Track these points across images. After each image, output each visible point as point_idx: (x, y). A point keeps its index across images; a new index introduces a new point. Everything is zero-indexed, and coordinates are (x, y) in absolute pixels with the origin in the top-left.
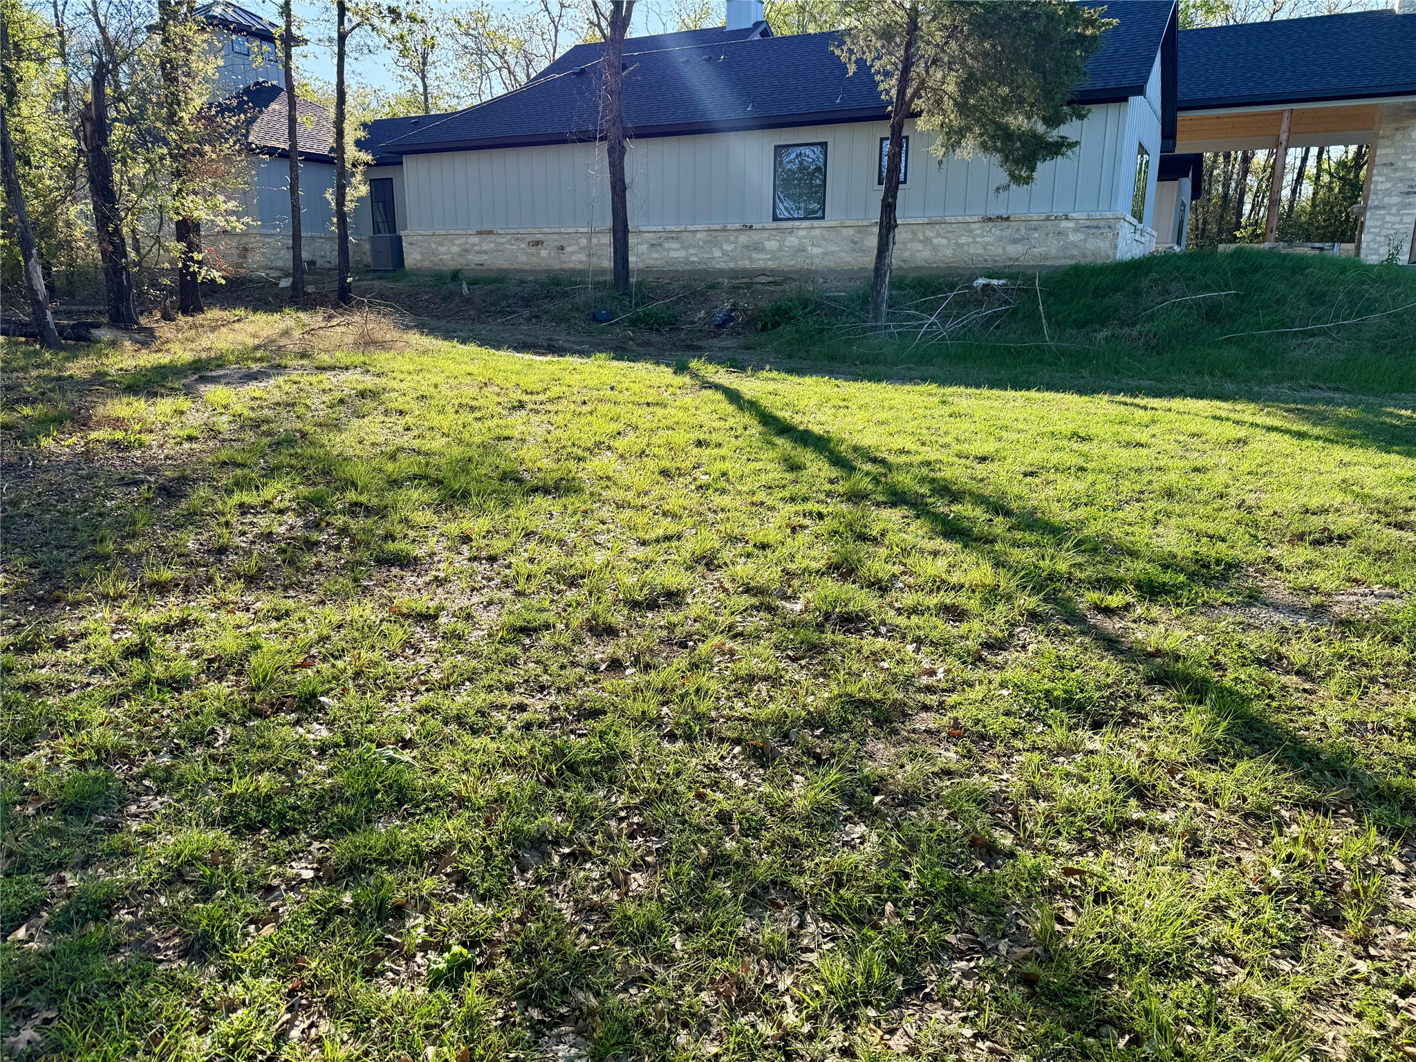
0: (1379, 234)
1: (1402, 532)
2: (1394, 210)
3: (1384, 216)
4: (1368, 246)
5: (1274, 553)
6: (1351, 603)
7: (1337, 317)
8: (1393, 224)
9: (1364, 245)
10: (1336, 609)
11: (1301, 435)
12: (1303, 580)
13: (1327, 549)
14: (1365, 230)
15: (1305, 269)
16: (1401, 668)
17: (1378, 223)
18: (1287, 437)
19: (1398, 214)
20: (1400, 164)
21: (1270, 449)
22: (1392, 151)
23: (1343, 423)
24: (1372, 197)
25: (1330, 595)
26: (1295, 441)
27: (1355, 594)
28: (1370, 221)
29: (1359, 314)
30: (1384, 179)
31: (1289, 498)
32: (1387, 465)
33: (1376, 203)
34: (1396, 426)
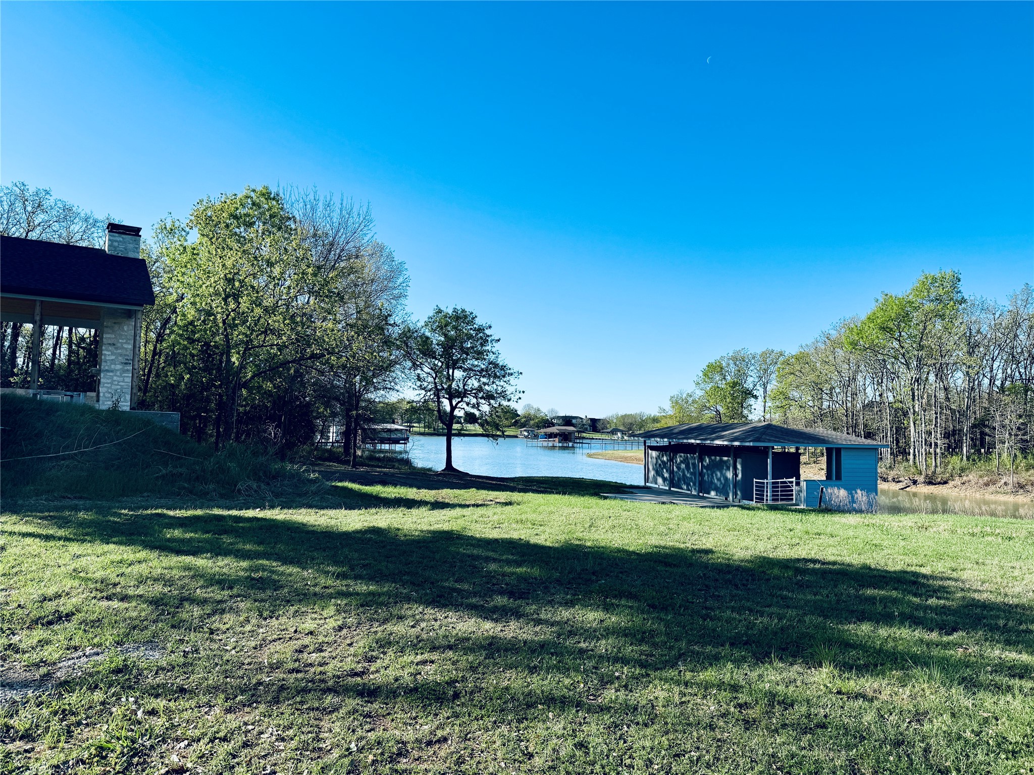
0: (110, 388)
1: (110, 602)
2: (118, 373)
3: (112, 377)
4: (104, 395)
5: (15, 639)
6: (69, 667)
7: (79, 446)
8: (119, 382)
9: (101, 395)
10: (59, 674)
11: (48, 538)
12: (35, 657)
13: (56, 627)
14: (101, 385)
15: (57, 411)
16: (98, 708)
17: (109, 381)
18: (38, 540)
19: (121, 376)
20: (119, 345)
21: (22, 552)
22: (113, 336)
23: (82, 524)
24: (103, 364)
25: (55, 663)
26: (43, 543)
27: (73, 658)
28: (104, 379)
29: (95, 444)
30: (110, 353)
31: (32, 591)
32: (104, 554)
33: (107, 368)
34: (116, 523)
